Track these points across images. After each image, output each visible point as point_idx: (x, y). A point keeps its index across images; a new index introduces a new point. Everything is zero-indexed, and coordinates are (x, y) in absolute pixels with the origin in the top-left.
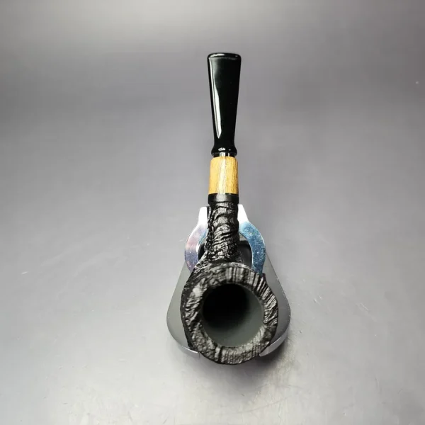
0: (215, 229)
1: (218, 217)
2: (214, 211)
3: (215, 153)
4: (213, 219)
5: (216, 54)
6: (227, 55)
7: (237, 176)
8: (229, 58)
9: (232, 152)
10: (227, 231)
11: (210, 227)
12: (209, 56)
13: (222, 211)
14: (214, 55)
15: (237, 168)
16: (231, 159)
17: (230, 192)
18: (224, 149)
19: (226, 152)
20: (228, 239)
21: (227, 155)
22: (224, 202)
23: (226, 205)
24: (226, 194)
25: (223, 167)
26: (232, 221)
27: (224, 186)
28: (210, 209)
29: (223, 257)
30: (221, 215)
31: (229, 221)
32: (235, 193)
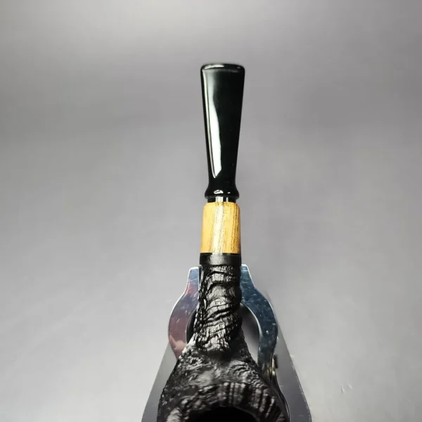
0: (209, 303)
1: (212, 287)
2: (207, 278)
3: (210, 197)
4: (205, 289)
5: (212, 64)
6: (227, 66)
7: (238, 229)
8: (229, 70)
9: (232, 195)
10: (224, 307)
11: (201, 300)
12: (203, 67)
13: (217, 277)
14: (210, 67)
15: (238, 217)
16: (230, 206)
17: (229, 251)
18: (221, 192)
19: (224, 195)
20: (225, 319)
21: (224, 200)
22: (221, 266)
23: (224, 269)
24: (224, 254)
25: (219, 217)
26: (232, 292)
27: (222, 244)
28: (202, 273)
29: (219, 346)
30: (216, 284)
31: (227, 292)
32: (236, 252)
